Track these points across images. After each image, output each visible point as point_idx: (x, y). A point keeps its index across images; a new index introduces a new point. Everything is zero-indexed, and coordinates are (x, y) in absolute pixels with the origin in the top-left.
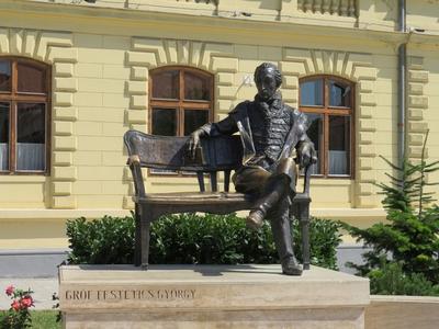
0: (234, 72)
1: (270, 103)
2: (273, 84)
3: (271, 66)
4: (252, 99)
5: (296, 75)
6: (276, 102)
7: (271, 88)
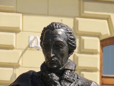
0: (16, 31)
1: (61, 74)
2: (65, 49)
3: (62, 26)
4: (38, 70)
5: (97, 35)
6: (68, 73)
7: (62, 55)
